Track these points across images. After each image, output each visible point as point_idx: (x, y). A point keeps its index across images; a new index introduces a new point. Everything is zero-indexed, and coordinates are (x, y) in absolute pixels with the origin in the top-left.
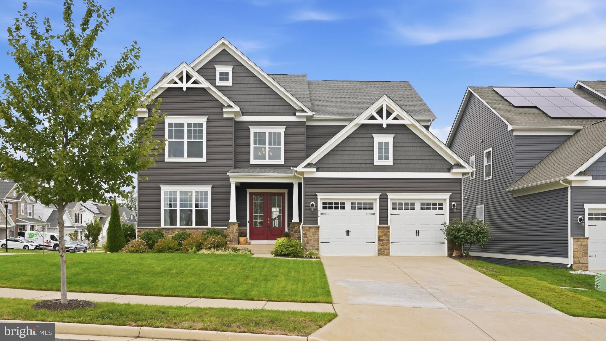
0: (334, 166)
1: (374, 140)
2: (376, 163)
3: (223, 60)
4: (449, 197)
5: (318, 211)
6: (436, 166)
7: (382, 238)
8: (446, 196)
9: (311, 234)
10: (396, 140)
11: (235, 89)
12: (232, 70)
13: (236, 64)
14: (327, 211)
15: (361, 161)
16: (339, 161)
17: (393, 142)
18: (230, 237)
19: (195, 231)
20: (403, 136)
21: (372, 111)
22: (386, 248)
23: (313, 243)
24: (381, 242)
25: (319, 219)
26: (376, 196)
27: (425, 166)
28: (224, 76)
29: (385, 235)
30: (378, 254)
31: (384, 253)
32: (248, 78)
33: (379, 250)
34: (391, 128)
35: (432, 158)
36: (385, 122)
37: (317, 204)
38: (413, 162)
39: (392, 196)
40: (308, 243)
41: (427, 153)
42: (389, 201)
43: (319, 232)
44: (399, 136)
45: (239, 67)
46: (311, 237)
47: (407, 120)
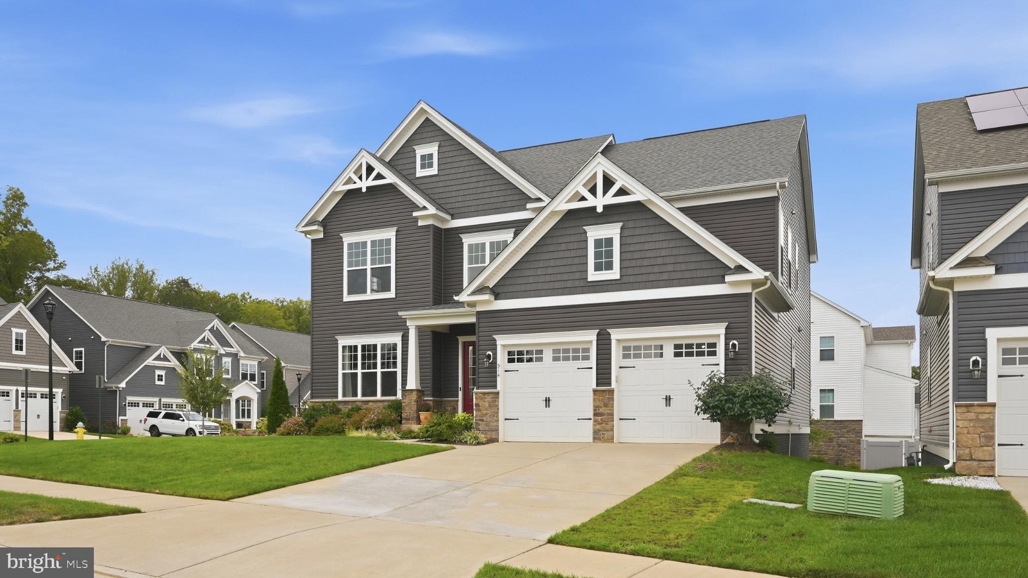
0: (523, 288)
1: (587, 237)
2: (591, 278)
3: (425, 135)
4: (723, 331)
5: (498, 366)
6: (700, 274)
7: (601, 410)
8: (718, 330)
9: (487, 404)
10: (626, 233)
11: (442, 178)
12: (437, 149)
13: (445, 138)
14: (515, 365)
15: (565, 277)
16: (531, 280)
17: (621, 237)
18: (406, 413)
19: (379, 404)
20: (639, 224)
21: (578, 186)
22: (607, 428)
23: (489, 419)
24: (599, 418)
25: (499, 379)
26: (591, 336)
27: (679, 275)
28: (427, 161)
29: (606, 405)
30: (594, 438)
31: (603, 438)
32: (462, 158)
33: (596, 432)
34: (611, 213)
35: (693, 258)
36: (599, 202)
37: (496, 354)
38: (656, 269)
39: (617, 335)
40: (482, 420)
41: (683, 251)
42: (614, 343)
43: (498, 401)
44: (631, 224)
45: (447, 143)
46: (486, 409)
47: (639, 193)
